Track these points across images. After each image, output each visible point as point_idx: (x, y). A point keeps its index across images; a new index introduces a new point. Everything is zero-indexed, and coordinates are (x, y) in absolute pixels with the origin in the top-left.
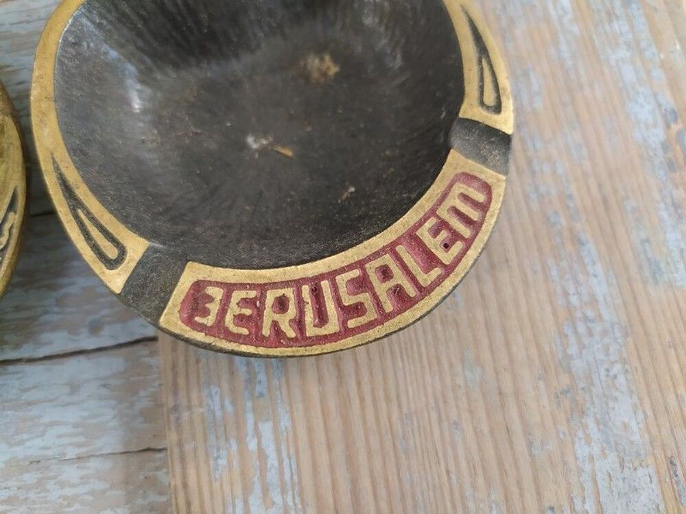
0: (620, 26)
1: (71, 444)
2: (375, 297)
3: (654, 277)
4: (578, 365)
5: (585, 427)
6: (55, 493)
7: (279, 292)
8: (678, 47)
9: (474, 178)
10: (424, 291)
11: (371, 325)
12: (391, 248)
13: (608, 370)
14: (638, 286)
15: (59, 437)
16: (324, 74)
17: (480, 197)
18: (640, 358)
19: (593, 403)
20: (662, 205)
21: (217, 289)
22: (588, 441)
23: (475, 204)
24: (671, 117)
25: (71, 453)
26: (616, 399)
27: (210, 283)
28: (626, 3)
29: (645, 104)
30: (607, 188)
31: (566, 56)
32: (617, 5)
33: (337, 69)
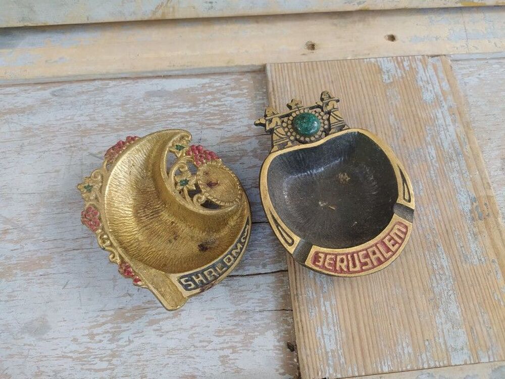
0: (455, 164)
1: (257, 306)
2: (371, 260)
3: (465, 261)
4: (436, 290)
5: (439, 312)
6: (252, 323)
7: (341, 257)
8: (478, 173)
9: (402, 223)
10: (386, 259)
11: (370, 269)
12: (376, 245)
13: (448, 293)
14: (459, 264)
15: (253, 303)
16: (345, 180)
17: (404, 230)
18: (460, 289)
19: (442, 304)
20: (469, 234)
21: (322, 254)
22: (441, 317)
23: (402, 232)
24: (473, 200)
25: (257, 309)
26: (451, 303)
27: (320, 252)
28: (458, 154)
29: (463, 195)
30: (448, 226)
31: (433, 175)
32: (454, 155)
33: (349, 179)
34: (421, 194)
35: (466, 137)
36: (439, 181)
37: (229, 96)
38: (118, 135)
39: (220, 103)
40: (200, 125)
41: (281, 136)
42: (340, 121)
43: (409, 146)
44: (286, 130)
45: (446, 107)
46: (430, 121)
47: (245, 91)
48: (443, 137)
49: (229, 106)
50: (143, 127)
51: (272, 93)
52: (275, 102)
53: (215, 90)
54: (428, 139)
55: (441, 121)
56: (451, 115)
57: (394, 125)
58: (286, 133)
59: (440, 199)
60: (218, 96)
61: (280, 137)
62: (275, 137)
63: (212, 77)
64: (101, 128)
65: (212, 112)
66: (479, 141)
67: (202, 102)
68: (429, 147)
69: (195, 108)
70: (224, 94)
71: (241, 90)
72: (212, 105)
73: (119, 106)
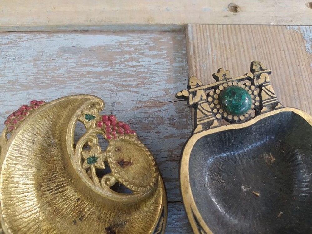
16: (270, 161)
33: (274, 159)
37: (148, 56)
38: (27, 93)
39: (137, 64)
40: (115, 86)
41: (206, 113)
42: (273, 97)
44: (212, 105)
47: (164, 52)
49: (146, 66)
50: (55, 86)
51: (193, 56)
52: (196, 67)
53: (132, 49)
58: (212, 109)
60: (135, 55)
61: (204, 114)
62: (199, 114)
63: (130, 35)
64: (11, 85)
65: (128, 72)
67: (118, 61)
69: (110, 67)
70: (142, 54)
71: (160, 51)
72: (128, 65)
73: (30, 61)
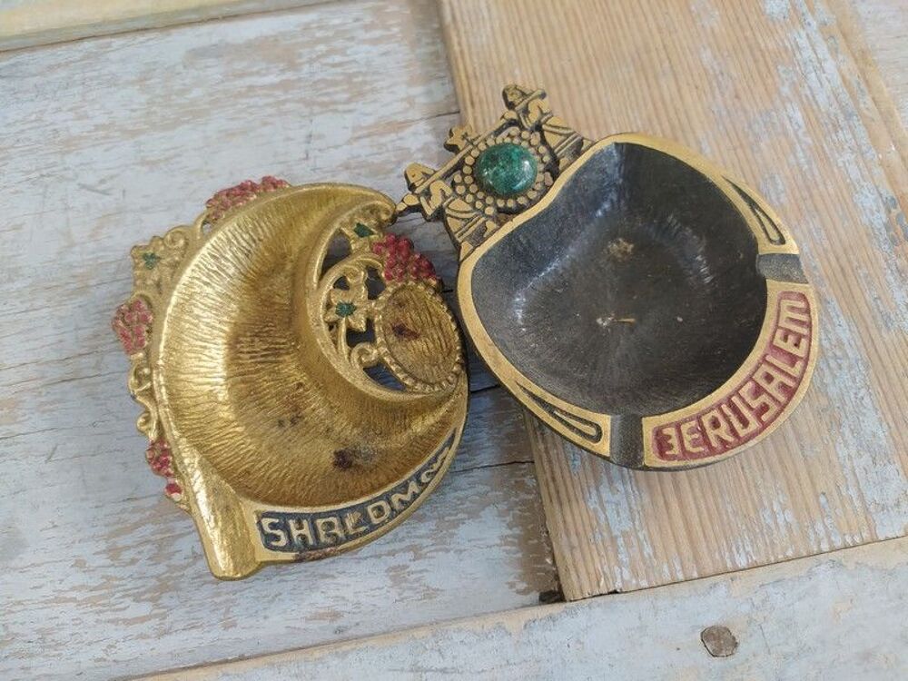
0: (844, 135)
3: (886, 325)
4: (833, 391)
5: (843, 435)
6: (451, 495)
8: (893, 149)
13: (856, 394)
14: (874, 332)
18: (880, 385)
19: (847, 417)
20: (889, 271)
21: (670, 429)
22: (846, 445)
24: (890, 204)
26: (864, 414)
27: (664, 427)
28: (848, 116)
29: (869, 195)
30: (844, 260)
31: (803, 160)
32: (841, 117)
34: (782, 200)
35: (862, 81)
36: (817, 173)
37: (364, 41)
38: (136, 142)
39: (346, 59)
40: (307, 106)
42: (568, 135)
43: (748, 107)
45: (814, 24)
46: (784, 55)
48: (815, 85)
49: (363, 63)
50: (188, 122)
51: (452, 26)
52: (460, 44)
53: (330, 34)
54: (786, 90)
55: (808, 53)
56: (826, 40)
57: (712, 67)
59: (821, 206)
60: (339, 44)
63: (324, 9)
64: (102, 133)
65: (329, 78)
66: (889, 89)
67: (304, 59)
68: (788, 105)
69: (292, 73)
70: (352, 39)
71: (388, 28)
72: (328, 64)
73: (132, 83)
